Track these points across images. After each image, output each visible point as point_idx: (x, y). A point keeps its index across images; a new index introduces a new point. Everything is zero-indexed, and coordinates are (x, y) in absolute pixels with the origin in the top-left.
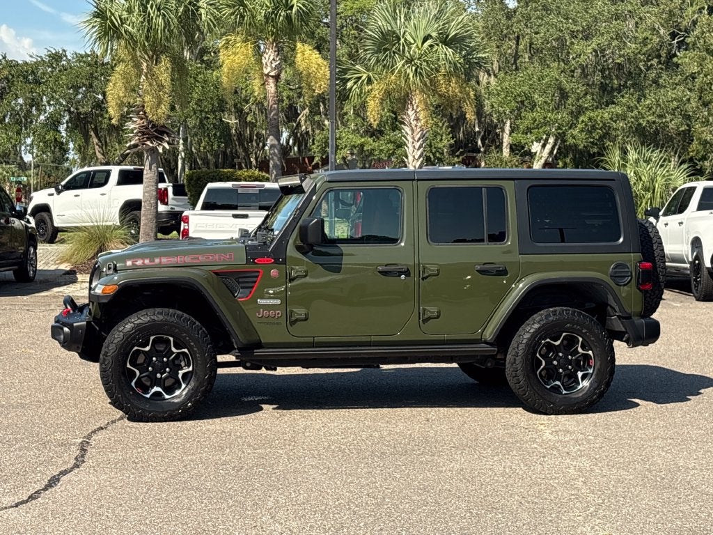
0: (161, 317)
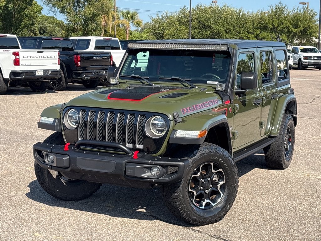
0: (207, 151)
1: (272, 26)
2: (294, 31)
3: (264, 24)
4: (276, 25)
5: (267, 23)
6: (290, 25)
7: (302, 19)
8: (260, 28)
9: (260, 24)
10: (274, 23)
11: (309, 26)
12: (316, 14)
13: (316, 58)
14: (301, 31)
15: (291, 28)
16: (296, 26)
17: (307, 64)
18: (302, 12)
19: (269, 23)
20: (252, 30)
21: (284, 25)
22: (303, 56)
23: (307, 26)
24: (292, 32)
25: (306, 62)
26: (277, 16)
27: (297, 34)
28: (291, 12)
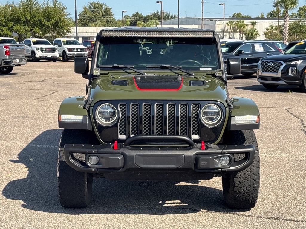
1: (25, 19)
2: (46, 24)
3: (16, 16)
4: (29, 18)
5: (19, 16)
6: (42, 19)
7: (53, 13)
8: (12, 20)
9: (12, 17)
10: (26, 16)
11: (60, 20)
12: (65, 8)
13: (79, 50)
14: (53, 25)
15: (44, 22)
16: (48, 19)
17: (72, 55)
18: (52, 6)
19: (22, 16)
20: (4, 23)
21: (36, 18)
22: (68, 48)
23: (59, 19)
24: (44, 25)
25: (71, 54)
26: (28, 9)
27: (49, 27)
28: (41, 5)
